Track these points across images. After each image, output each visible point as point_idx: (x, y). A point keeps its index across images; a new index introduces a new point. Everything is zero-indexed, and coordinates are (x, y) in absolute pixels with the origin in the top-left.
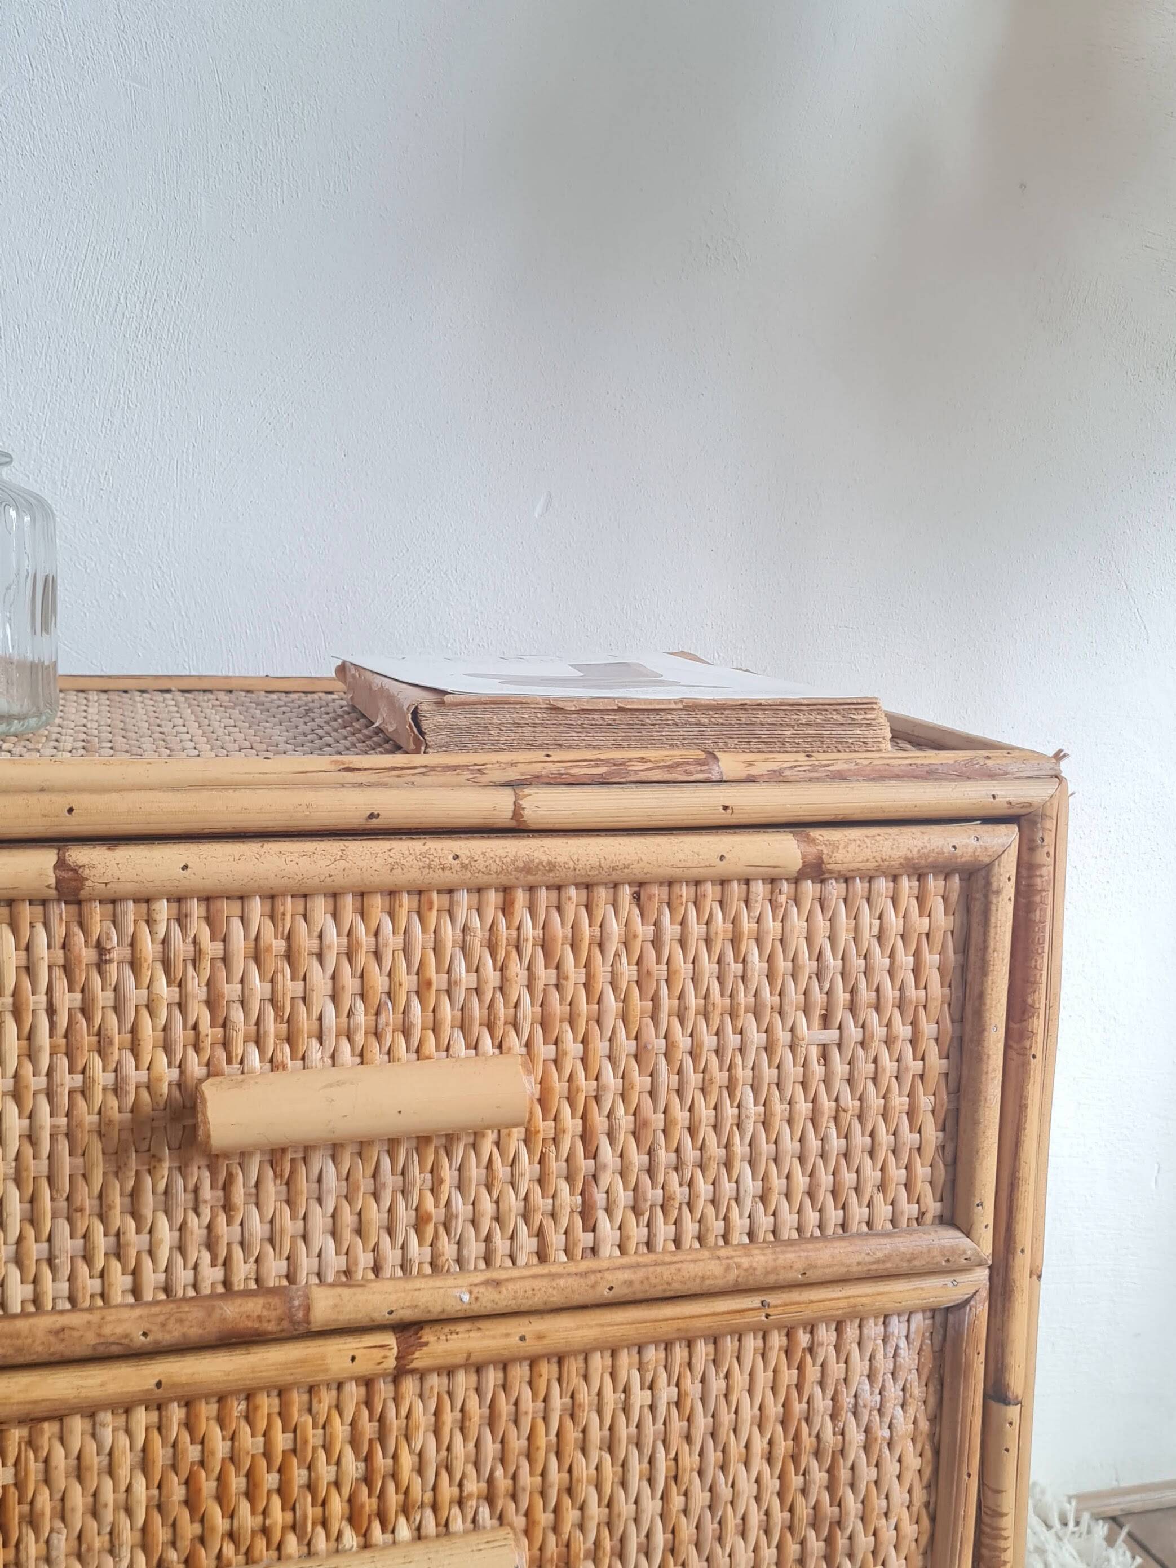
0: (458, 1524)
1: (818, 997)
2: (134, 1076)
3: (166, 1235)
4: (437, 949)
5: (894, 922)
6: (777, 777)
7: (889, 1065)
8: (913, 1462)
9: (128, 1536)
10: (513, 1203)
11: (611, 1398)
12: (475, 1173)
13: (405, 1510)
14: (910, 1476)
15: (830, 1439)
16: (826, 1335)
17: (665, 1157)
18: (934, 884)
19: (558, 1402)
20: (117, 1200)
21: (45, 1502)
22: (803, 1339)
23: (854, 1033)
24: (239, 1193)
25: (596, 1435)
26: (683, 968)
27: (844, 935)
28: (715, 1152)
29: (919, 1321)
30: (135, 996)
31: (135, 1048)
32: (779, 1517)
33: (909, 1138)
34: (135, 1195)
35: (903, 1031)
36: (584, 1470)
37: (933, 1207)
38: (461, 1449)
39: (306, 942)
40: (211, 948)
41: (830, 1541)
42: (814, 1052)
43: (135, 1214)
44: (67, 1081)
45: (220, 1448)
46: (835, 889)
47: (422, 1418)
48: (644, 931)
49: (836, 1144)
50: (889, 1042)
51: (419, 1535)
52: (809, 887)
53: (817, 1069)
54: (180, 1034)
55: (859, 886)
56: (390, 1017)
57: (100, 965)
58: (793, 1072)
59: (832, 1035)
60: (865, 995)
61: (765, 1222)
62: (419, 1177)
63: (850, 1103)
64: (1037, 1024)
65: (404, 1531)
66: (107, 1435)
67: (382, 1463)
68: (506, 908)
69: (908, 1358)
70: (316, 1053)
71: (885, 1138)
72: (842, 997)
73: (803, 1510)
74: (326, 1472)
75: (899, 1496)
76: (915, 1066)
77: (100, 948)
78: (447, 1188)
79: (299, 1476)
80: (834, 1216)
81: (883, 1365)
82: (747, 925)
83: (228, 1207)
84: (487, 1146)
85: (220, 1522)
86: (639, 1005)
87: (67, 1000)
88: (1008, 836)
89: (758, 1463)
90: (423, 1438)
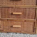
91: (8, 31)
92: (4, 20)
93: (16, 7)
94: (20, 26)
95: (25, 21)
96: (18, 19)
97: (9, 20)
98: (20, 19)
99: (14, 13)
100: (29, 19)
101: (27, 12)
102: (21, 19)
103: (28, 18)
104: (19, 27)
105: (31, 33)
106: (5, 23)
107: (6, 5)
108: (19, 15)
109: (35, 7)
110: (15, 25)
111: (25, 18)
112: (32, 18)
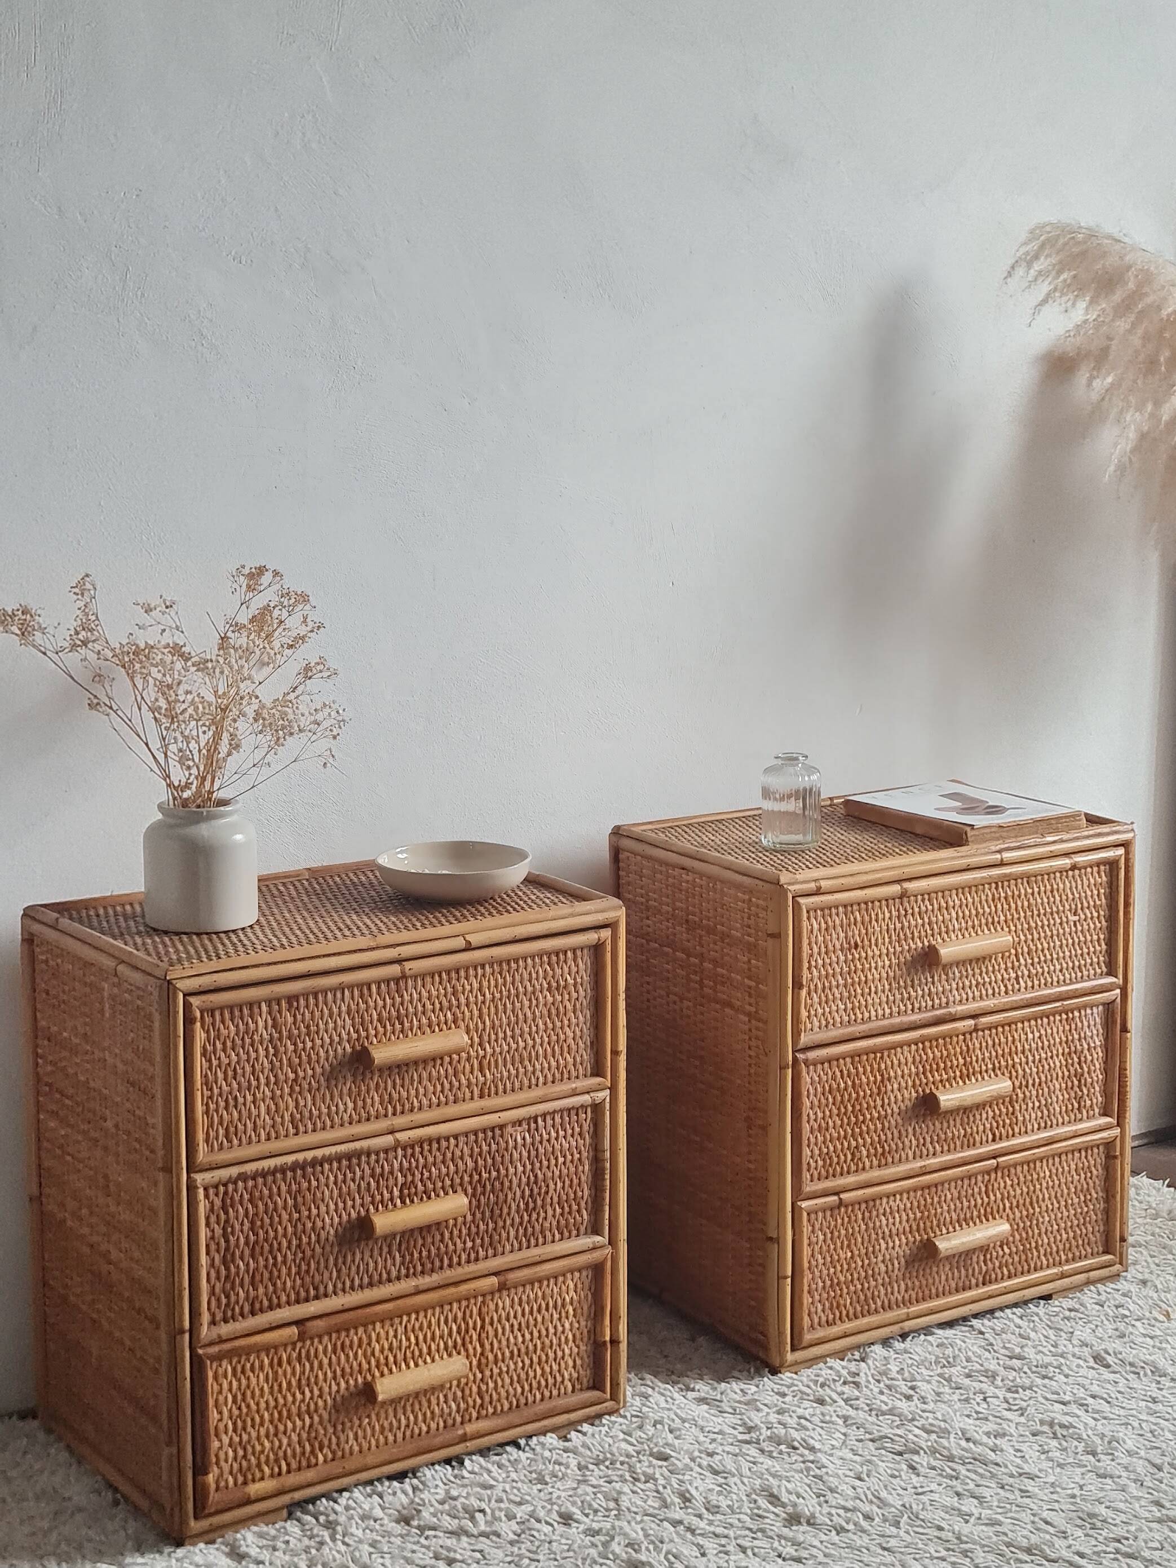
0: (986, 1078)
1: (1073, 907)
2: (913, 946)
3: (920, 992)
4: (981, 902)
5: (1092, 881)
6: (1062, 841)
7: (1092, 926)
8: (1100, 1054)
9: (910, 1083)
10: (999, 977)
11: (1023, 1037)
12: (990, 969)
13: (974, 1074)
14: (1100, 1060)
15: (1079, 1047)
16: (1076, 1014)
17: (1036, 960)
18: (1102, 868)
19: (1010, 1039)
20: (909, 983)
21: (892, 1074)
22: (1070, 1015)
23: (1083, 917)
24: (936, 978)
25: (1020, 1048)
26: (1039, 901)
27: (1080, 887)
28: (1049, 957)
29: (1101, 1008)
30: (913, 923)
31: (913, 939)
32: (1066, 1073)
33: (1098, 948)
34: (912, 981)
35: (1095, 914)
36: (1017, 1060)
37: (1105, 969)
38: (987, 1055)
39: (951, 904)
40: (930, 908)
41: (1079, 1081)
42: (1072, 924)
43: (913, 987)
44: (899, 949)
45: (931, 1056)
46: (1077, 872)
47: (977, 1045)
48: (1030, 891)
49: (1079, 952)
50: (1092, 918)
51: (977, 1080)
52: (1070, 873)
53: (1073, 929)
54: (923, 934)
55: (1083, 871)
56: (970, 923)
57: (905, 916)
58: (1067, 930)
59: (1077, 918)
60: (1086, 904)
61: (1062, 978)
62: (977, 971)
63: (1082, 939)
64: (1131, 909)
65: (974, 1080)
66: (905, 1053)
67: (968, 1059)
68: (997, 888)
69: (1098, 1020)
70: (953, 937)
71: (1092, 949)
72: (1079, 906)
73: (1072, 1072)
74: (955, 1063)
75: (1098, 1066)
76: (1099, 925)
77: (906, 911)
78: (984, 975)
79: (949, 1064)
80: (1079, 974)
81: (1092, 1023)
82: (1055, 886)
83: (933, 983)
84: (993, 961)
85: (931, 1079)
86: (1029, 914)
87: (899, 926)
88: (1121, 851)
89: (1061, 1057)
90: (978, 1052)
91: (310, 1475)
92: (248, 1351)
93: (400, 1136)
94: (454, 1366)
95: (502, 1287)
96: (426, 1281)
97: (320, 1323)
98: (449, 1274)
99: (384, 1222)
100: (534, 1253)
101: (516, 1172)
102: (459, 1272)
103: (530, 1237)
104: (433, 1389)
105: (573, 1416)
106: (258, 1381)
107: (275, 1146)
108: (425, 1230)
109: (586, 1099)
110: (385, 1367)
111: (494, 1248)
112: (564, 1232)
